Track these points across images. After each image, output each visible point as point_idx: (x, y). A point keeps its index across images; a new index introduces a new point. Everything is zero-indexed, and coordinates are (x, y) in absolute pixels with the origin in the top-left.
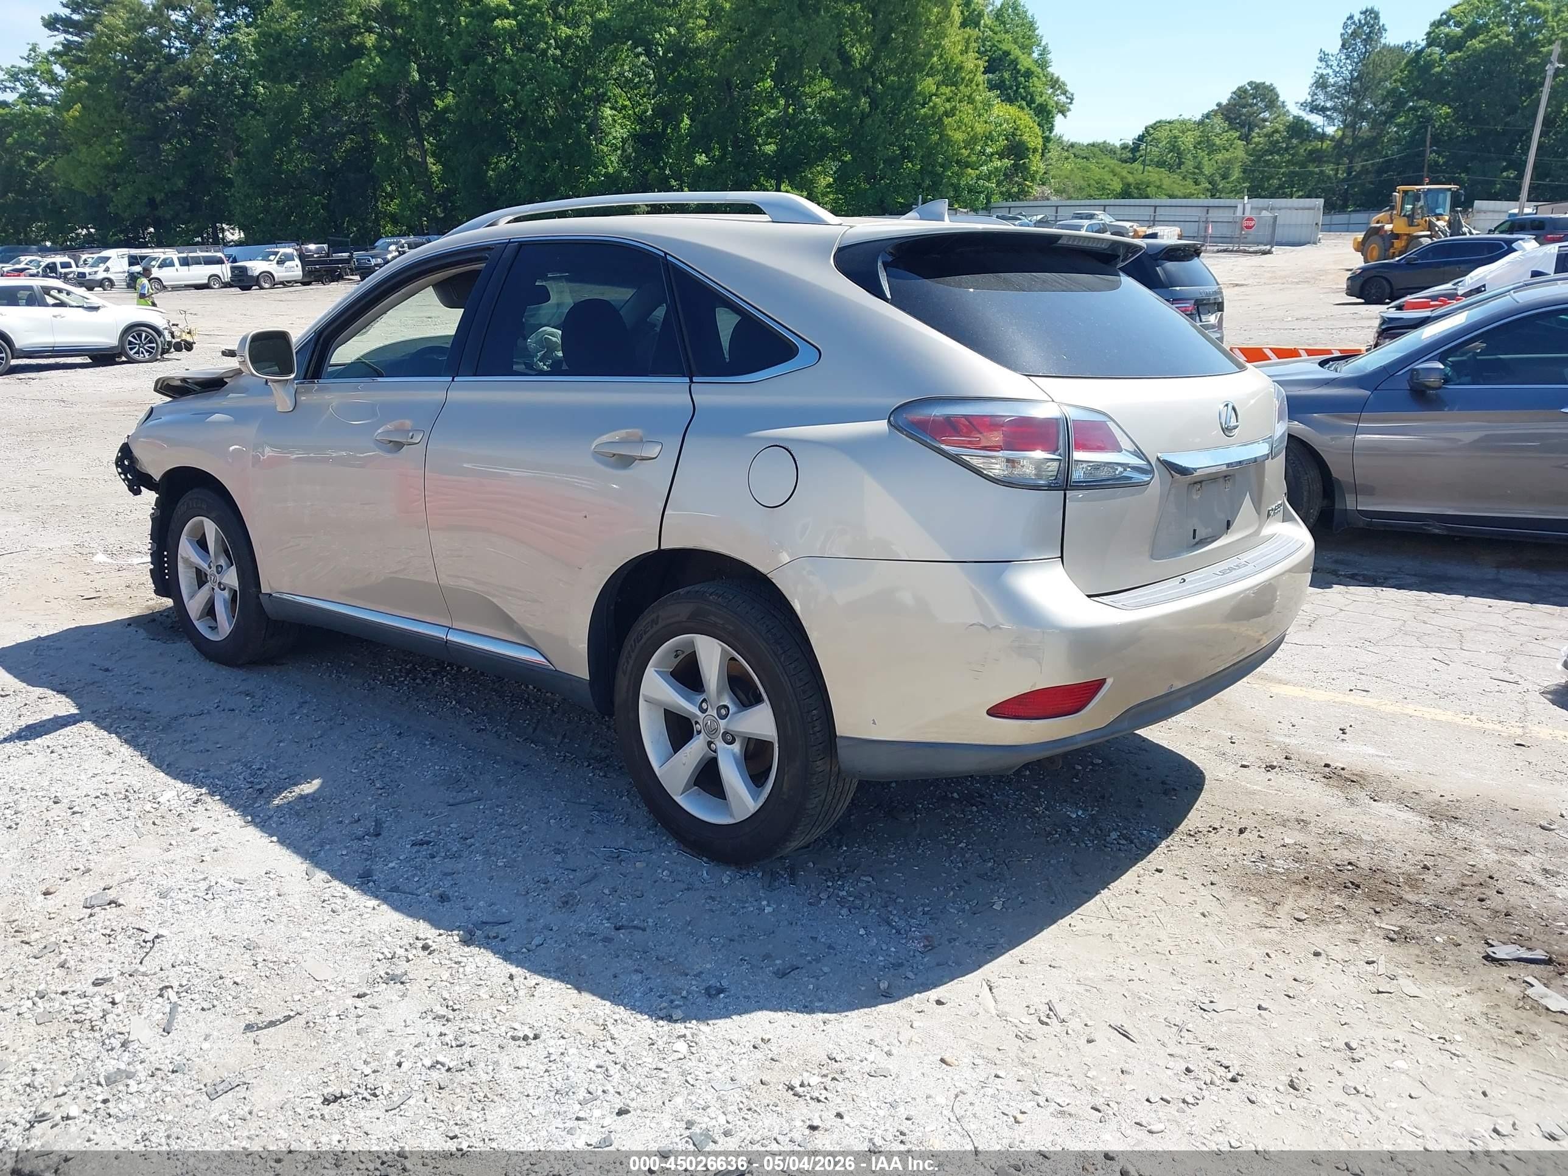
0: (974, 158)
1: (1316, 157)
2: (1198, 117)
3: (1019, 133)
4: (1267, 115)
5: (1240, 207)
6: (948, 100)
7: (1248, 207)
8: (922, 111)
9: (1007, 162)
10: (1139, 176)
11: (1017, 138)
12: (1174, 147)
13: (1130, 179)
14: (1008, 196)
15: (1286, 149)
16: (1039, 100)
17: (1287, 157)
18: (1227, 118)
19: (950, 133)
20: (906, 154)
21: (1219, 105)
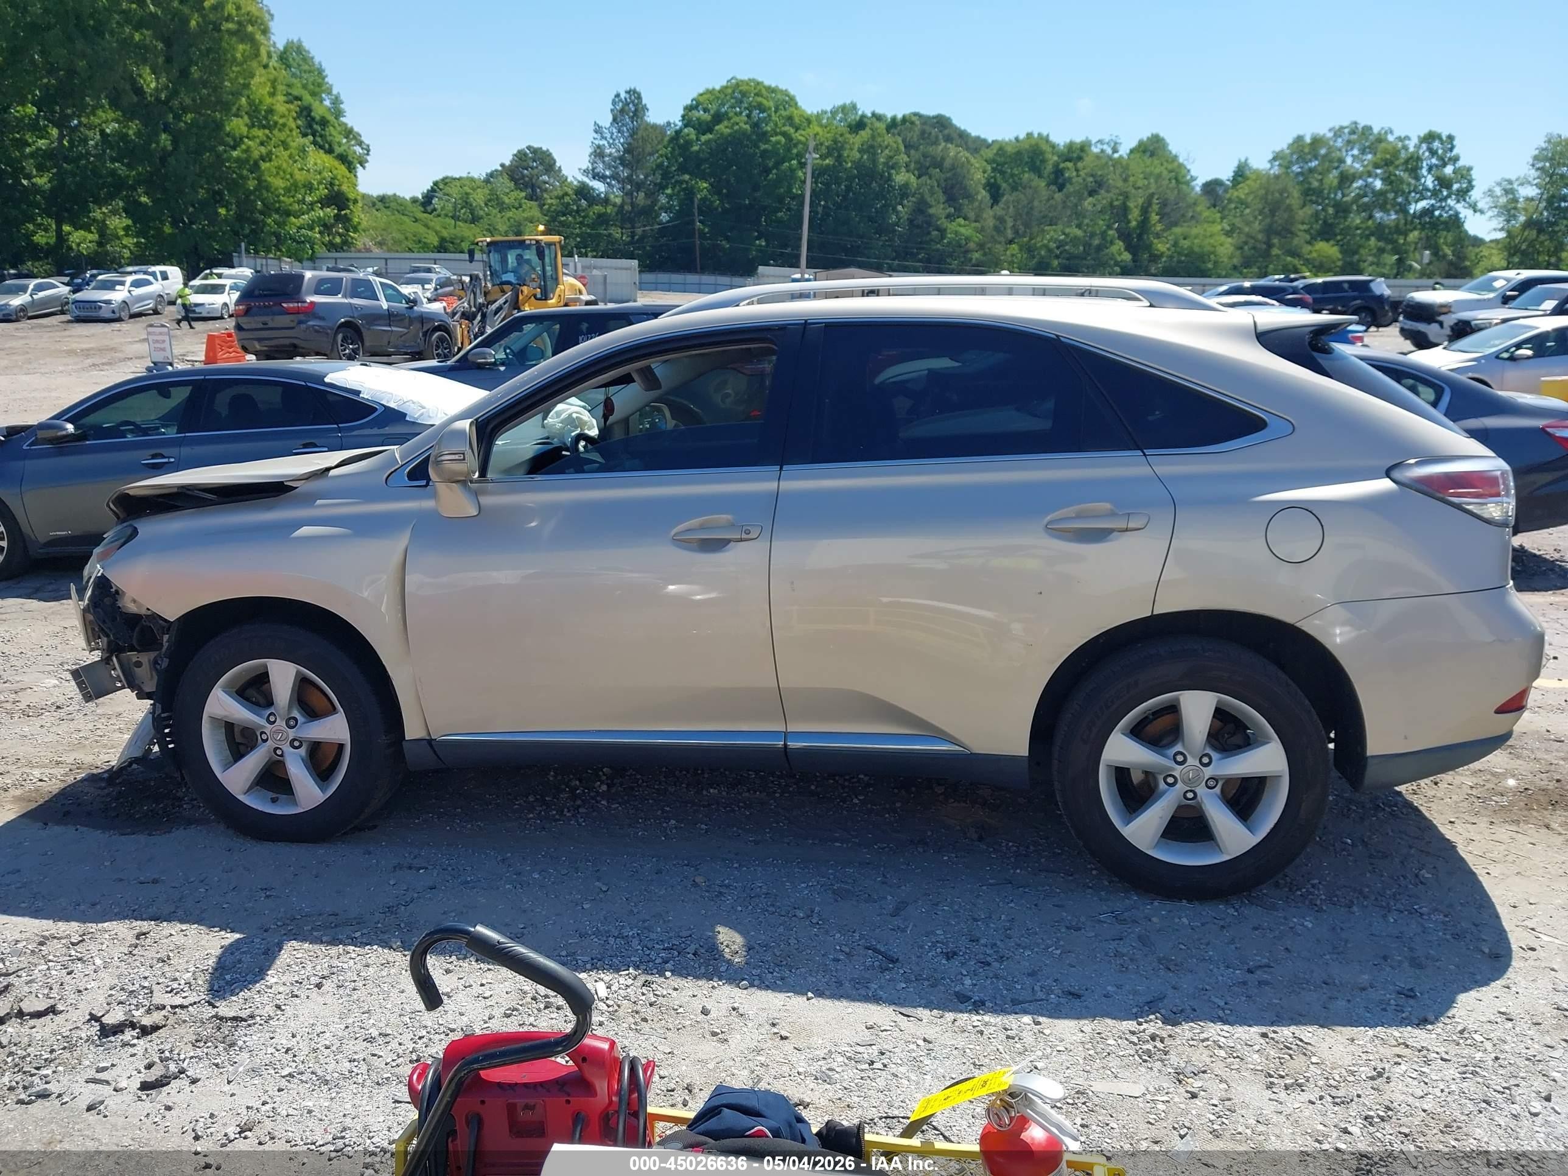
0: (296, 207)
1: (602, 220)
2: (483, 176)
3: (337, 183)
4: (545, 178)
5: (572, 265)
6: (262, 144)
7: (579, 266)
8: (235, 154)
9: (331, 211)
10: (453, 231)
11: (336, 188)
12: (467, 204)
13: (445, 234)
14: (331, 246)
15: (578, 211)
16: (338, 150)
17: (579, 219)
18: (512, 178)
19: (269, 179)
20: (217, 198)
21: (502, 165)
